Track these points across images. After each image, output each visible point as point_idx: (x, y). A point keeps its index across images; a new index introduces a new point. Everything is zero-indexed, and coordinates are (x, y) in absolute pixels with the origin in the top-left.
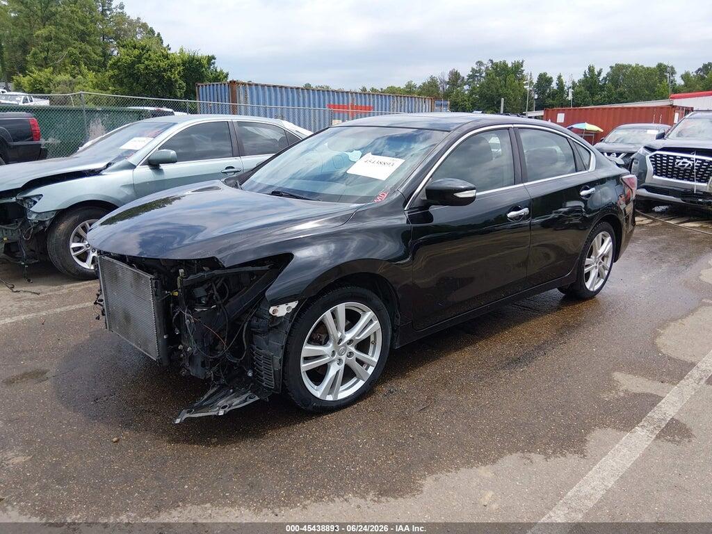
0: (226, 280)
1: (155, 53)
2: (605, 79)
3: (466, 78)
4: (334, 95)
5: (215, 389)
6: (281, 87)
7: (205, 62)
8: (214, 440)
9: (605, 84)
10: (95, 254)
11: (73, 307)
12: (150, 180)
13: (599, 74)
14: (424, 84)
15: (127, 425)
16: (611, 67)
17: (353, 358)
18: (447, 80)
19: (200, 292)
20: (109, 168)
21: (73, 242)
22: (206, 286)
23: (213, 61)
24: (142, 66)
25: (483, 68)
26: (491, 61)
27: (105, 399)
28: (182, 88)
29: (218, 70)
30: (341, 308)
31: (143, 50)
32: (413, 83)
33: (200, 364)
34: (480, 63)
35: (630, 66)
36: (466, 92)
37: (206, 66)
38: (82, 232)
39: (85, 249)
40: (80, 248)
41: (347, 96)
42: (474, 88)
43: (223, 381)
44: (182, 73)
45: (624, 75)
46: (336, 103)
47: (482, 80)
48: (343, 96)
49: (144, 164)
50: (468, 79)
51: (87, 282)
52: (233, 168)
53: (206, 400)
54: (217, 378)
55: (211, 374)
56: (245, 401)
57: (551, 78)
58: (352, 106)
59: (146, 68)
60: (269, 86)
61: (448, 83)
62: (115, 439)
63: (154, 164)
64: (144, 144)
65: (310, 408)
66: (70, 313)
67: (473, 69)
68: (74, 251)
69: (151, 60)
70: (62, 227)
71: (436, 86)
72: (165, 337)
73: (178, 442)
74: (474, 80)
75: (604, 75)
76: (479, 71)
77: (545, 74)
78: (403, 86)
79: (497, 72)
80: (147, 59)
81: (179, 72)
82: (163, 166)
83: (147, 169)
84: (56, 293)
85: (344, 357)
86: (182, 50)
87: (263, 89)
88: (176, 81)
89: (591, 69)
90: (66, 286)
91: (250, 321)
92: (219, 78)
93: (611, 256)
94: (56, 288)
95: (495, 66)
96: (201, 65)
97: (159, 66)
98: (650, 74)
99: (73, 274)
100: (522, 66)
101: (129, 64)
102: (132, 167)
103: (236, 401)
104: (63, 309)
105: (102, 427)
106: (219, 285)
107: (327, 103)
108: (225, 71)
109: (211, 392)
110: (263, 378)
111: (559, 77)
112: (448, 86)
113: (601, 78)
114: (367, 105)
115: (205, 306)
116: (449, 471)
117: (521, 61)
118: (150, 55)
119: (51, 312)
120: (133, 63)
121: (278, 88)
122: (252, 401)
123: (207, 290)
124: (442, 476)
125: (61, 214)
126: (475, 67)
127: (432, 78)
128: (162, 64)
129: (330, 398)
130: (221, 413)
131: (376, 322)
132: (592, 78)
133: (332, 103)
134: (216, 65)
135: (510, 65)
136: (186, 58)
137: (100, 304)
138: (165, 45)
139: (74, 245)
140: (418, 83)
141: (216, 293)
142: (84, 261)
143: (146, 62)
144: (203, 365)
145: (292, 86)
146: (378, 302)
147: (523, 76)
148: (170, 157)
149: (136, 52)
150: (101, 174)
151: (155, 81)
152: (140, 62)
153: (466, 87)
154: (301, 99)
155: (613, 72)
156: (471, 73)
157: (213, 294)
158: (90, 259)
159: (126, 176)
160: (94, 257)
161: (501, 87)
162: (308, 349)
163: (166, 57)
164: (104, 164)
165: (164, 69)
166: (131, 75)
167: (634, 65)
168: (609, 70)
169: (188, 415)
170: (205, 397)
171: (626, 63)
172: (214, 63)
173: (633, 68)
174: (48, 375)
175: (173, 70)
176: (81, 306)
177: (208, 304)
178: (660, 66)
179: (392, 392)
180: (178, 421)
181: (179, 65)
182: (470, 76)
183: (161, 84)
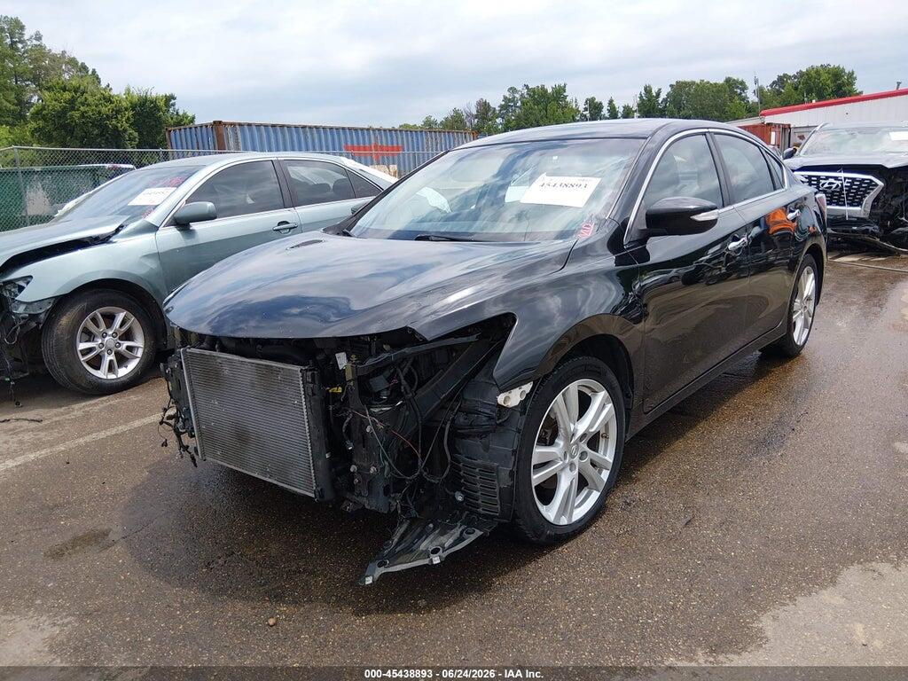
0: (415, 364)
1: (93, 95)
2: (665, 100)
3: (498, 109)
4: (351, 134)
5: (405, 526)
6: (282, 126)
7: (162, 103)
8: (422, 603)
9: (665, 107)
10: (112, 357)
11: (102, 435)
12: (181, 246)
13: (658, 94)
14: (446, 119)
15: (278, 598)
16: (671, 86)
17: (587, 460)
18: (475, 112)
19: (380, 383)
20: (121, 233)
21: (80, 342)
22: (387, 373)
23: (173, 101)
24: (76, 114)
25: (517, 96)
26: (527, 87)
27: (220, 562)
28: (134, 140)
29: (181, 113)
30: (573, 388)
31: (76, 92)
32: (432, 119)
33: (381, 492)
34: (513, 90)
35: (693, 83)
36: (500, 127)
37: (164, 108)
38: (92, 328)
39: (98, 351)
40: (90, 350)
41: (369, 134)
42: (509, 121)
43: (414, 513)
44: (132, 120)
45: (688, 94)
46: (355, 145)
47: (518, 111)
48: (363, 135)
49: (168, 225)
50: (501, 110)
51: (105, 398)
52: (287, 223)
53: (398, 544)
54: (405, 510)
55: (396, 504)
56: (460, 539)
57: (601, 103)
58: (376, 146)
59: (83, 115)
60: (266, 126)
61: (476, 117)
62: (271, 621)
63: (182, 224)
64: (163, 197)
65: (543, 539)
66: (102, 444)
67: (505, 98)
68: (83, 355)
69: (88, 105)
70: (65, 321)
71: (462, 121)
72: (327, 456)
73: (369, 612)
74: (508, 111)
75: (663, 96)
76: (513, 100)
77: (593, 99)
78: (419, 123)
79: (535, 99)
80: (83, 104)
81: (128, 118)
82: (195, 226)
83: (173, 232)
84: (67, 417)
85: (576, 460)
86: (128, 90)
87: (259, 130)
88: (125, 131)
89: (648, 90)
90: (76, 406)
91: (453, 420)
92: (183, 122)
93: (813, 298)
94: (62, 410)
95: (532, 92)
96: (156, 108)
97: (100, 113)
98: (719, 91)
99: (83, 388)
100: (565, 91)
101: (58, 112)
102: (153, 228)
103: (448, 541)
104: (88, 439)
105: (239, 605)
106: (406, 370)
107: (343, 144)
108: (190, 114)
109: (401, 530)
110: (480, 502)
111: (611, 102)
112: (476, 120)
113: (660, 100)
114: (395, 145)
115: (386, 403)
116: (784, 605)
117: (563, 85)
118: (86, 99)
119: (71, 444)
120: (64, 111)
121: (278, 128)
122: (472, 538)
123: (389, 380)
124: (781, 613)
125: (61, 302)
126: (507, 94)
127: (455, 111)
128: (104, 110)
129: (564, 521)
130: (436, 560)
131: (610, 406)
132: (649, 100)
133: (349, 144)
134: (176, 107)
135: (550, 91)
136: (135, 100)
137: (167, 423)
138: (103, 85)
139: (82, 346)
140: (439, 118)
141: (404, 382)
142: (98, 368)
143: (82, 108)
144: (386, 491)
145: (297, 124)
146: (611, 377)
147: (567, 103)
148: (207, 211)
149: (67, 96)
150: (111, 242)
151: (96, 132)
152: (73, 109)
153: (499, 120)
154: (310, 140)
155: (674, 91)
156: (503, 103)
157: (400, 384)
158: (105, 365)
159: (146, 242)
160: (111, 361)
161: (542, 118)
162: (539, 452)
163: (109, 99)
164: (112, 228)
165: (107, 116)
166: (64, 127)
167: (698, 81)
168: (669, 89)
169: (383, 570)
170: (396, 540)
171: (688, 79)
172: (173, 105)
173: (698, 85)
174: (112, 536)
175: (119, 117)
176: (114, 431)
177: (390, 401)
178: (728, 80)
179: (629, 504)
180: (369, 581)
181: (126, 109)
182: (502, 107)
183: (105, 135)
